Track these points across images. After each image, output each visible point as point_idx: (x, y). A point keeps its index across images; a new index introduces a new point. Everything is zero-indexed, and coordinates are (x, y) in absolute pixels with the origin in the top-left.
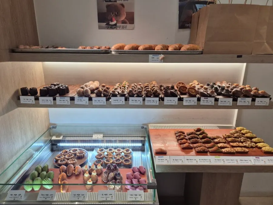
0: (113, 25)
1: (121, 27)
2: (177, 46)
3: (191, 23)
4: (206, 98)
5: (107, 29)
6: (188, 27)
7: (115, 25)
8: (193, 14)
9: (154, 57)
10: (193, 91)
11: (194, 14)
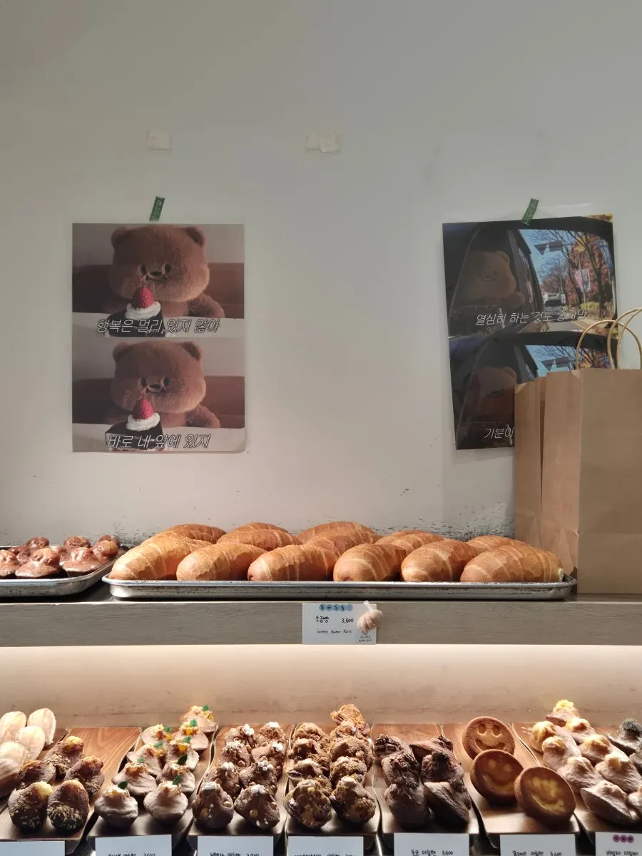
0: (144, 434)
1: (183, 442)
2: (444, 556)
3: (512, 426)
4: (624, 839)
5: (115, 450)
6: (502, 443)
7: (156, 431)
8: (519, 388)
9: (325, 613)
10: (552, 789)
11: (525, 387)
